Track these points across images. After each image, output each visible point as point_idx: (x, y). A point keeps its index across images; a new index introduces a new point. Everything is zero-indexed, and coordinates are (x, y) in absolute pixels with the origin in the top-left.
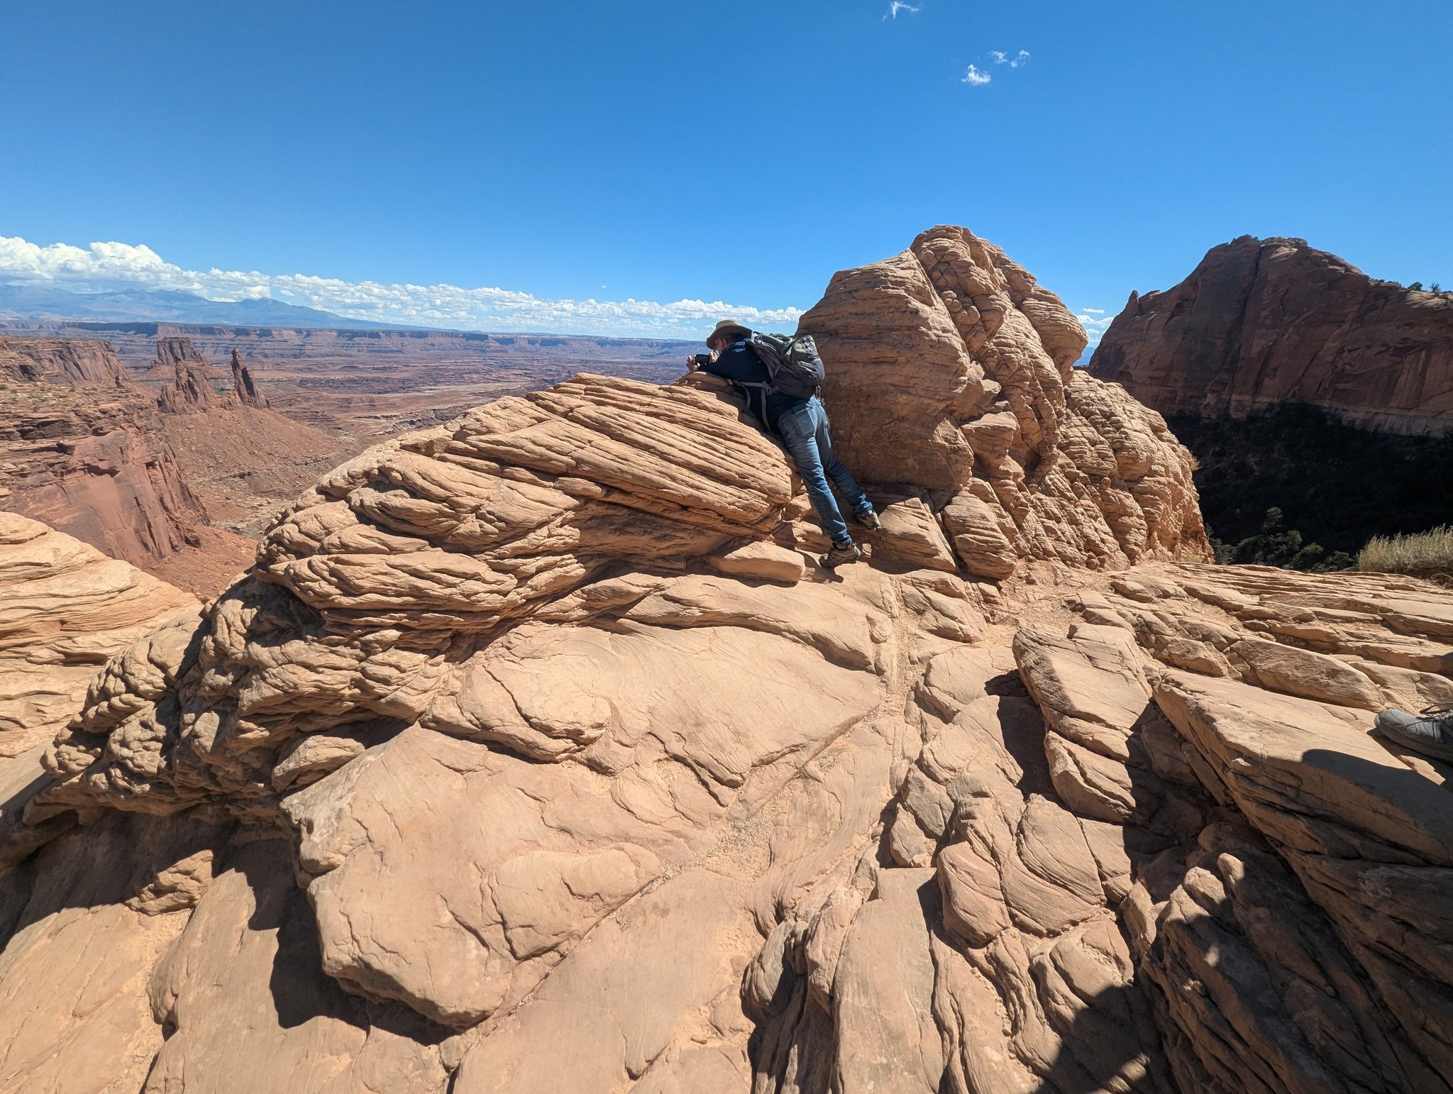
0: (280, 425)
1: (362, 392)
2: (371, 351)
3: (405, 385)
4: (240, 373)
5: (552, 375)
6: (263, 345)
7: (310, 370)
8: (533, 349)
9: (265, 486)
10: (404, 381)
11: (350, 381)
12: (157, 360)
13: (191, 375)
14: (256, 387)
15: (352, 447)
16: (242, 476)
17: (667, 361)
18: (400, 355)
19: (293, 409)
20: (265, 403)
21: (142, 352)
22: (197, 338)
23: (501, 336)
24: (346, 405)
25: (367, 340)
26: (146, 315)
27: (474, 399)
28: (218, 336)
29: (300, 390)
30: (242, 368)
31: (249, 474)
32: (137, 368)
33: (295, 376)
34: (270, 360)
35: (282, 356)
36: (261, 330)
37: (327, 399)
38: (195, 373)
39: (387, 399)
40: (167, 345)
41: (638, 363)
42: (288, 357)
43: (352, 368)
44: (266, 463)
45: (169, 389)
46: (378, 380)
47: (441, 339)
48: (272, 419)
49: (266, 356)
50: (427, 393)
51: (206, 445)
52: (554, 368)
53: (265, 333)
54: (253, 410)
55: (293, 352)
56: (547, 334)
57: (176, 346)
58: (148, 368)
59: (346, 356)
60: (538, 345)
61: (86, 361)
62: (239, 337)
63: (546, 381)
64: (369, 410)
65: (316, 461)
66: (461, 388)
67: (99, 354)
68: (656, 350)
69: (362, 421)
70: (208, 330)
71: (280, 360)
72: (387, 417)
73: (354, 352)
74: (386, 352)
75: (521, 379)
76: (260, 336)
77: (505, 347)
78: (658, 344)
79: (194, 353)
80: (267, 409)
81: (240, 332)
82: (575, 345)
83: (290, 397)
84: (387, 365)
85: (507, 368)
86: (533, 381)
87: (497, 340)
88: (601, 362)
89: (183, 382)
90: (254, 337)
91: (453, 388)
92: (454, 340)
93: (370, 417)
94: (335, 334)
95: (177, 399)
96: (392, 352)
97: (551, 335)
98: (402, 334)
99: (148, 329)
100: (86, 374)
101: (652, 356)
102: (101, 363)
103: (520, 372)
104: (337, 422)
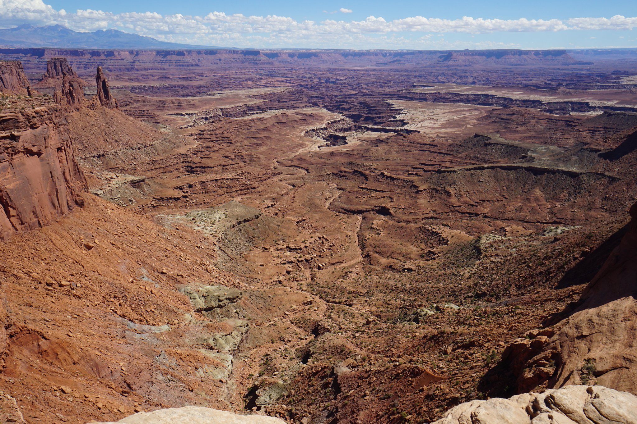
0: (124, 120)
1: (172, 96)
2: (178, 66)
3: (201, 91)
4: (101, 84)
5: (306, 81)
6: (108, 63)
7: (138, 80)
8: (292, 61)
9: (112, 164)
10: (199, 87)
11: (165, 87)
12: (46, 74)
13: (71, 85)
14: (110, 94)
15: (168, 137)
16: (99, 157)
17: (398, 67)
18: (197, 68)
19: (128, 108)
20: (115, 105)
21: (34, 68)
22: (69, 58)
23: (269, 52)
24: (162, 105)
25: (175, 57)
26: (37, 43)
27: (250, 101)
28: (81, 57)
29: (133, 95)
30: (102, 80)
31: (103, 155)
32: (32, 80)
33: (128, 84)
34: (113, 73)
35: (120, 70)
36: (107, 52)
37: (150, 101)
38: (75, 84)
39: (190, 101)
40: (53, 64)
41: (374, 70)
42: (124, 70)
43: (165, 78)
44: (114, 147)
45: (58, 95)
46: (182, 87)
47: (226, 56)
48: (119, 116)
49: (110, 70)
50: (217, 96)
51: (78, 134)
52: (308, 75)
53: (110, 54)
54: (107, 110)
55: (127, 67)
56: (302, 49)
57: (58, 64)
58: (41, 80)
59: (161, 69)
60: (296, 58)
61: (7, 75)
62: (94, 57)
63: (302, 86)
64: (177, 109)
65: (145, 146)
66: (241, 92)
67: (14, 71)
68: (389, 59)
69: (173, 117)
70: (75, 53)
71: (118, 73)
72: (189, 114)
73: (166, 66)
74: (188, 66)
75: (283, 84)
76: (107, 56)
77: (271, 60)
78: (390, 54)
79: (69, 69)
80: (115, 109)
81: (95, 53)
82: (325, 57)
83: (126, 100)
84: (188, 76)
85: (272, 76)
86: (292, 86)
87: (266, 55)
88: (345, 70)
89: (67, 90)
90: (103, 57)
91: (234, 92)
92: (236, 56)
93: (177, 114)
94: (154, 53)
95: (62, 102)
96: (192, 65)
97: (306, 50)
98: (199, 52)
99: (39, 53)
100: (6, 84)
101: (385, 64)
102: (15, 77)
103: (283, 79)
104: (157, 118)
